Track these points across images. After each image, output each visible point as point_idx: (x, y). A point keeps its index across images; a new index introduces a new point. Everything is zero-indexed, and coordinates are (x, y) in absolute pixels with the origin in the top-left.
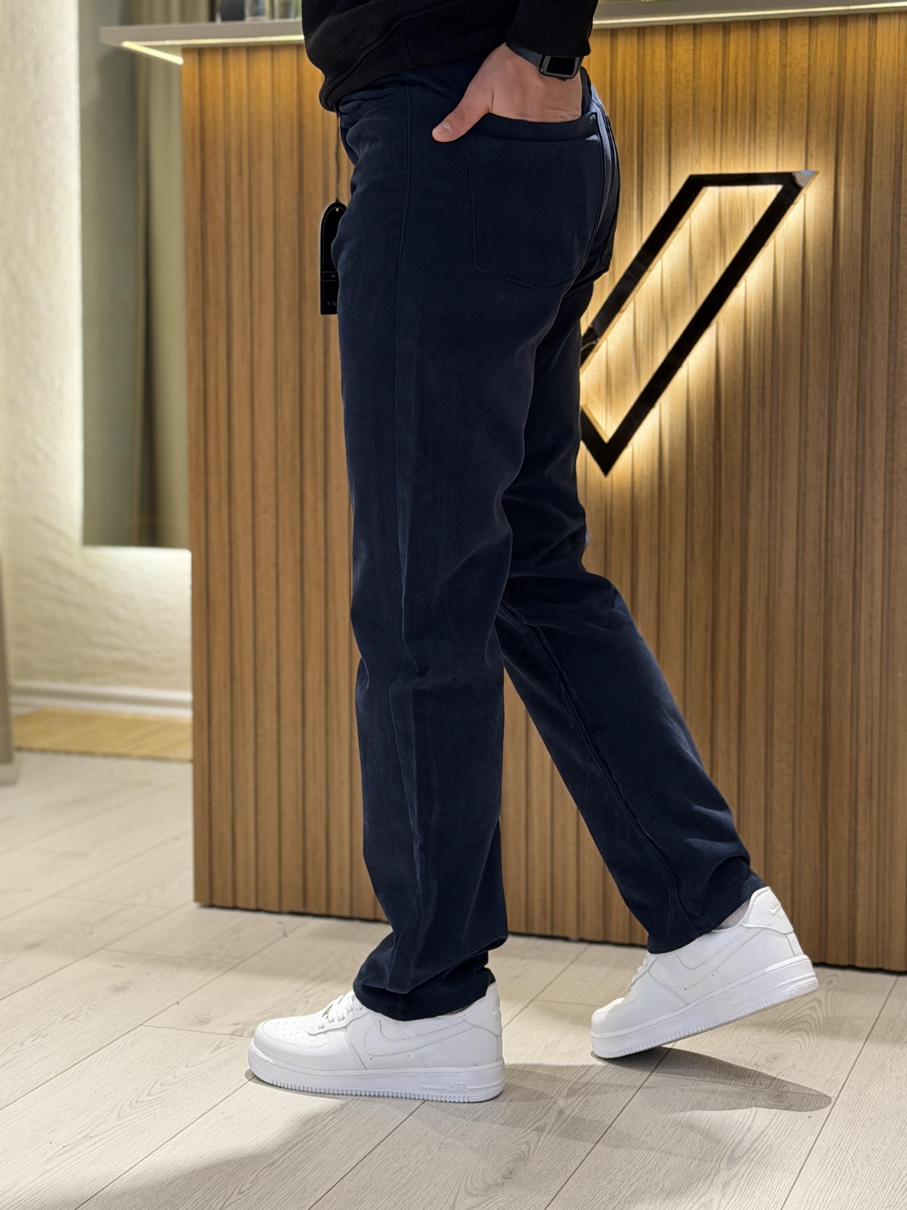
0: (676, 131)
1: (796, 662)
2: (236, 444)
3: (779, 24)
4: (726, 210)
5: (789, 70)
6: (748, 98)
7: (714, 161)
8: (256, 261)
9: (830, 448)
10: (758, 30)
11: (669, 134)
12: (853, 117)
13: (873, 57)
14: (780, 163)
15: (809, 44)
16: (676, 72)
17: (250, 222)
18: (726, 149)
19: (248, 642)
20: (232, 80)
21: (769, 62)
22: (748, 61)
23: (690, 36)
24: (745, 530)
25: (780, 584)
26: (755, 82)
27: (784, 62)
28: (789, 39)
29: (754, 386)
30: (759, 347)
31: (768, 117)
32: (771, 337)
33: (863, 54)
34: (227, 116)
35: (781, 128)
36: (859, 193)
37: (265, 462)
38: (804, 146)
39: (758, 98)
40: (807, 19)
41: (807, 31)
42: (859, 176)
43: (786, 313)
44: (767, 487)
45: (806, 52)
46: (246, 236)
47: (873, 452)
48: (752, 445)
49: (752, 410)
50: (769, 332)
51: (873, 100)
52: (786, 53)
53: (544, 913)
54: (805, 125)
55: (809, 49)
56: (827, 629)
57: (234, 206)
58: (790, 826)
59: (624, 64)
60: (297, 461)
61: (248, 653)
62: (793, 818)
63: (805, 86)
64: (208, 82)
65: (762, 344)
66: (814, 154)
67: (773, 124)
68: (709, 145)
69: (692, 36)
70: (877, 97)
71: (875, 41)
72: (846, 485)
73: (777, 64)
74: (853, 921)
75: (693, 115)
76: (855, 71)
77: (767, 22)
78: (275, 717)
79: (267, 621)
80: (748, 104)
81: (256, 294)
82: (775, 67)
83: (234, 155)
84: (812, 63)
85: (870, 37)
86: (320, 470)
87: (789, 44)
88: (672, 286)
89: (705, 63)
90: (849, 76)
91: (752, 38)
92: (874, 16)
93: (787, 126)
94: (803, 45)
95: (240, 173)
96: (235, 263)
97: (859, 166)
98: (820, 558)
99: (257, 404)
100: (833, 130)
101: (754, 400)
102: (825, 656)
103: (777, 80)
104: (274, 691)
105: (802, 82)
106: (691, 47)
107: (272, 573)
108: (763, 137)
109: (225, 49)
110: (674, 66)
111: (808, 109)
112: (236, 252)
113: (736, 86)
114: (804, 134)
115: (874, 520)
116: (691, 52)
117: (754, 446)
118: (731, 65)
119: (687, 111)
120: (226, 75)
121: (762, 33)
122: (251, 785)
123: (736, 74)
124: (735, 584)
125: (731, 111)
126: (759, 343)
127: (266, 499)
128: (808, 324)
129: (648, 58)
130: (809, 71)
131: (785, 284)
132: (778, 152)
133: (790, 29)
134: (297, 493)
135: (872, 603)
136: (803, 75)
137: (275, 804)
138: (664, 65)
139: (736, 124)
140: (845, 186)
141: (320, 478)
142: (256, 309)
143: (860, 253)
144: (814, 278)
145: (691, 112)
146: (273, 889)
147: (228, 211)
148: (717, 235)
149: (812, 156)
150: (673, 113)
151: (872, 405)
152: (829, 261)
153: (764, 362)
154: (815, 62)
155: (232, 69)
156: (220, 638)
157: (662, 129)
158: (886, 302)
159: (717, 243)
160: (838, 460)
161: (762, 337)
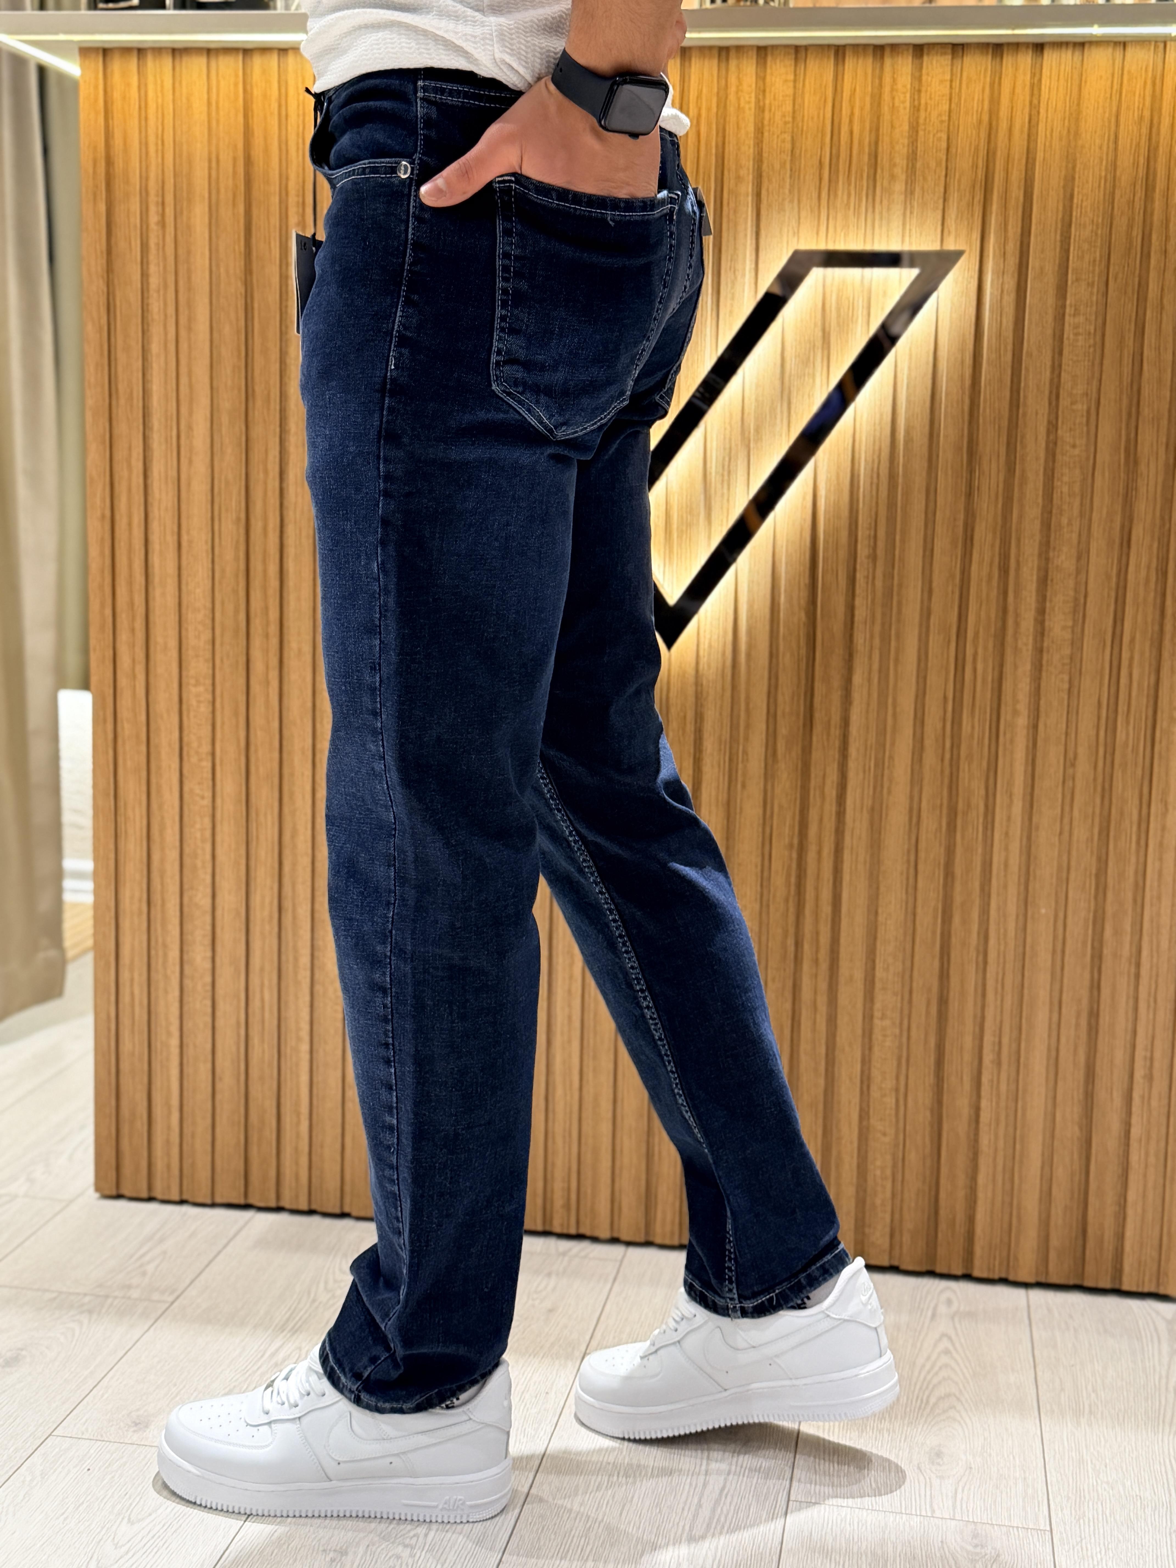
0: (768, 190)
1: (907, 893)
2: (157, 593)
3: (911, 51)
4: (832, 301)
5: (922, 114)
6: (867, 150)
7: (818, 233)
8: (184, 346)
9: (962, 617)
10: (882, 57)
11: (758, 195)
12: (1007, 179)
13: (1035, 101)
14: (907, 239)
15: (951, 81)
16: (770, 110)
17: (177, 292)
18: (836, 218)
19: (173, 855)
20: (151, 94)
21: (897, 104)
22: (868, 99)
23: (790, 62)
24: (846, 722)
25: (889, 792)
26: (876, 130)
27: (916, 103)
28: (924, 71)
29: (863, 533)
30: (872, 484)
31: (893, 177)
32: (887, 471)
33: (1023, 95)
34: (144, 144)
35: (909, 192)
36: (1011, 283)
37: (197, 618)
38: (940, 217)
39: (880, 149)
40: (950, 46)
41: (949, 62)
42: (1013, 261)
43: (908, 440)
44: (876, 666)
45: (947, 91)
46: (171, 310)
47: (1017, 624)
48: (857, 613)
49: (858, 567)
50: (885, 464)
51: (1034, 160)
52: (919, 91)
53: (567, 1206)
54: (942, 190)
55: (951, 87)
56: (950, 851)
57: (153, 269)
58: (894, 1101)
59: (699, 97)
60: (242, 616)
61: (172, 868)
62: (897, 1090)
63: (945, 137)
64: (117, 95)
65: (875, 480)
66: (953, 229)
67: (899, 186)
68: (812, 211)
69: (793, 62)
70: (1040, 156)
71: (1040, 80)
72: (980, 667)
73: (908, 104)
74: (971, 1220)
75: (791, 170)
76: (1011, 119)
77: (895, 48)
78: (209, 954)
79: (199, 827)
80: (866, 158)
81: (184, 389)
82: (905, 108)
83: (153, 198)
84: (953, 106)
85: (1033, 75)
86: (274, 629)
87: (924, 78)
88: (757, 400)
89: (810, 101)
90: (1004, 125)
91: (873, 70)
92: (1039, 47)
93: (918, 190)
94: (942, 82)
95: (162, 224)
96: (155, 347)
97: (1012, 247)
98: (942, 760)
99: (185, 538)
100: (979, 196)
101: (863, 551)
102: (945, 885)
103: (906, 127)
104: (208, 919)
105: (941, 131)
106: (791, 77)
107: (207, 765)
108: (885, 202)
109: (141, 51)
110: (767, 102)
111: (947, 168)
112: (156, 332)
113: (851, 133)
114: (941, 201)
115: (1016, 713)
116: (791, 84)
117: (861, 613)
118: (845, 105)
119: (783, 165)
120: (142, 86)
121: (888, 61)
122: (175, 1042)
123: (852, 114)
124: (831, 792)
125: (842, 166)
126: (872, 477)
127: (198, 667)
128: (938, 456)
129: (732, 89)
130: (949, 116)
131: (908, 401)
132: (904, 224)
133: (925, 58)
134: (243, 659)
135: (1009, 819)
136: (942, 122)
137: (209, 1065)
138: (753, 100)
139: (849, 184)
140: (993, 273)
141: (274, 641)
142: (184, 410)
143: (1010, 364)
144: (947, 394)
145: (788, 166)
146: (203, 1174)
147: (145, 276)
148: (820, 334)
149: (949, 232)
150: (765, 167)
151: (1018, 563)
152: (968, 372)
153: (877, 503)
154: (959, 104)
155: (150, 78)
156: (133, 848)
157: (747, 188)
158: (1042, 430)
159: (819, 343)
160: (970, 634)
161: (875, 469)
